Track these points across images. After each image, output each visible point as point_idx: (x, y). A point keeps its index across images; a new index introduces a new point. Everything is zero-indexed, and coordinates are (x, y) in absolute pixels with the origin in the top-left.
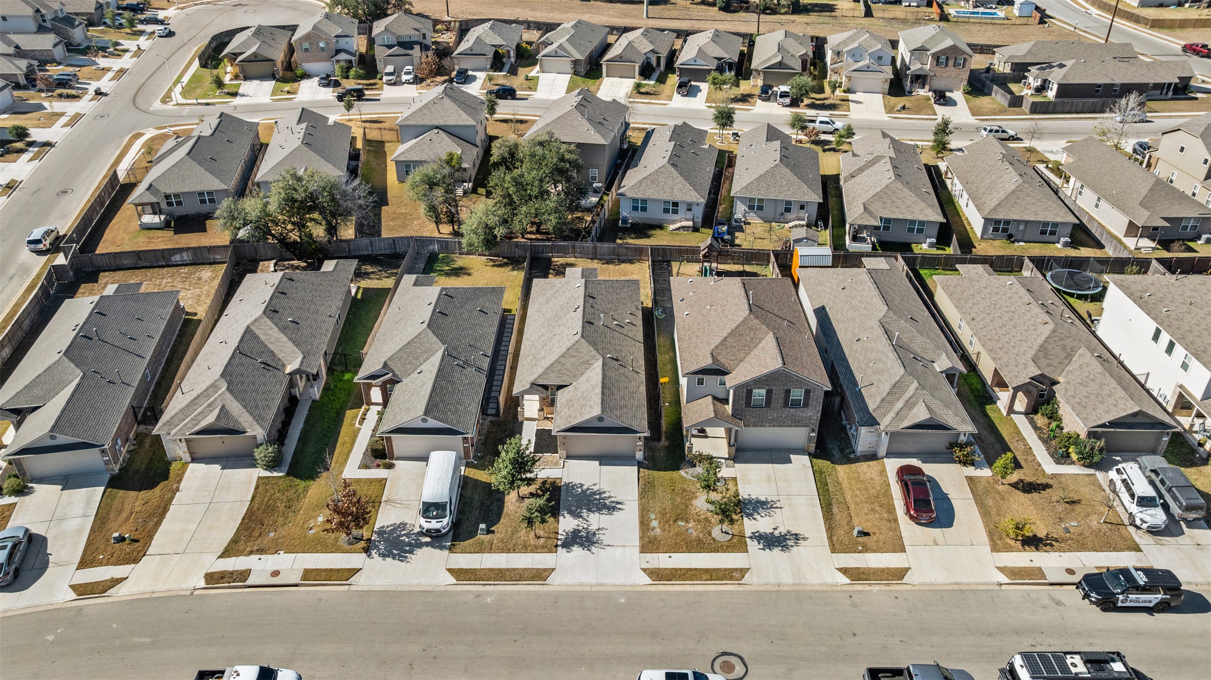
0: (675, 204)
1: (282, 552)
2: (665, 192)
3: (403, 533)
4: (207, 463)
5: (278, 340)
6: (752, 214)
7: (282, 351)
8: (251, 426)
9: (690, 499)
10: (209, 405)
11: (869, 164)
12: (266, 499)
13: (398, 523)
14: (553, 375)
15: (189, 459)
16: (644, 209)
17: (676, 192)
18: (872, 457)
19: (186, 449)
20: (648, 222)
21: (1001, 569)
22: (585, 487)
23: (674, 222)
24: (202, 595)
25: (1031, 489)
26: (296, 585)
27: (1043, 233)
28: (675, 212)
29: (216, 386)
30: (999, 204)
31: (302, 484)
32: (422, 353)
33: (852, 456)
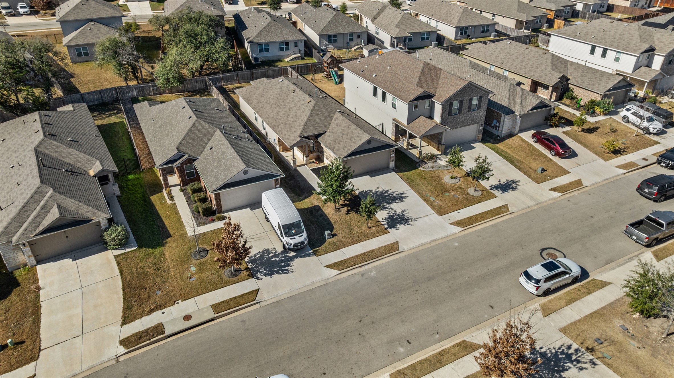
0: (287, 44)
1: (180, 301)
2: (279, 37)
3: (270, 256)
4: (54, 261)
5: (69, 154)
6: (330, 46)
7: (77, 161)
8: (94, 214)
9: (440, 180)
10: (43, 208)
11: (381, 11)
12: (134, 269)
13: (261, 251)
14: (311, 129)
15: (35, 262)
16: (267, 50)
17: (286, 35)
18: (511, 135)
19: (31, 253)
20: (270, 59)
21: (618, 167)
22: (373, 191)
23: (287, 56)
24: (130, 359)
25: (592, 131)
26: (212, 320)
27: (483, 32)
28: (287, 49)
29: (41, 192)
30: (460, 19)
31: (156, 251)
32: (203, 136)
33: (499, 138)
